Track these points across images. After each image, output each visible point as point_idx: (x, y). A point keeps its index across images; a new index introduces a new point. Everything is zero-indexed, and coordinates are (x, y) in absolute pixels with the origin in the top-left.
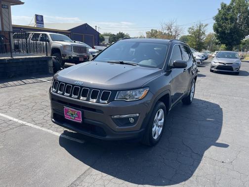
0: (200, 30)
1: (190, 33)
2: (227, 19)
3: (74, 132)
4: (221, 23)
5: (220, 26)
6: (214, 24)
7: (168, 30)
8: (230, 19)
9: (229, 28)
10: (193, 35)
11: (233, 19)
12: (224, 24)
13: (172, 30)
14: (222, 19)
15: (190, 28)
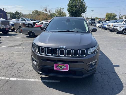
0: (60, 11)
1: (56, 12)
2: (73, 6)
3: (47, 76)
4: (71, 8)
5: (71, 9)
6: (68, 8)
7: (45, 10)
8: (75, 6)
9: (75, 10)
10: (58, 13)
11: (76, 6)
12: (72, 8)
13: (47, 11)
14: (71, 6)
15: (56, 10)
